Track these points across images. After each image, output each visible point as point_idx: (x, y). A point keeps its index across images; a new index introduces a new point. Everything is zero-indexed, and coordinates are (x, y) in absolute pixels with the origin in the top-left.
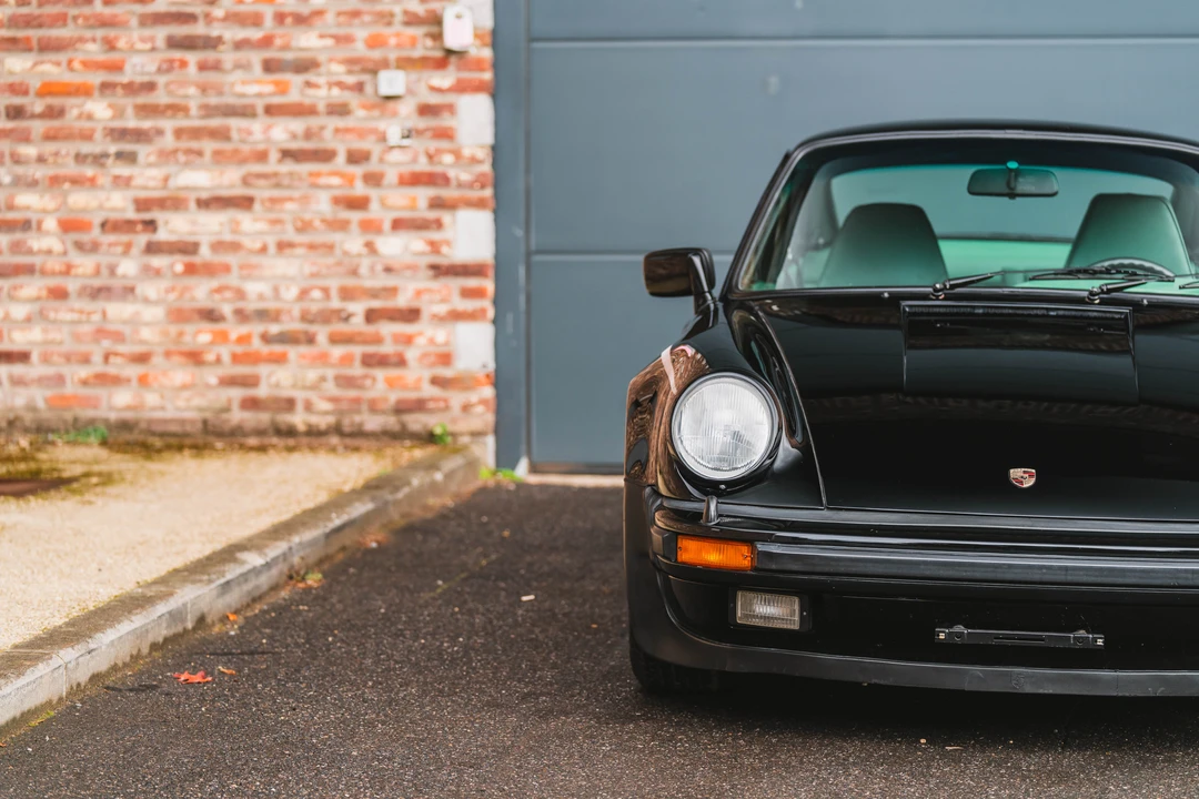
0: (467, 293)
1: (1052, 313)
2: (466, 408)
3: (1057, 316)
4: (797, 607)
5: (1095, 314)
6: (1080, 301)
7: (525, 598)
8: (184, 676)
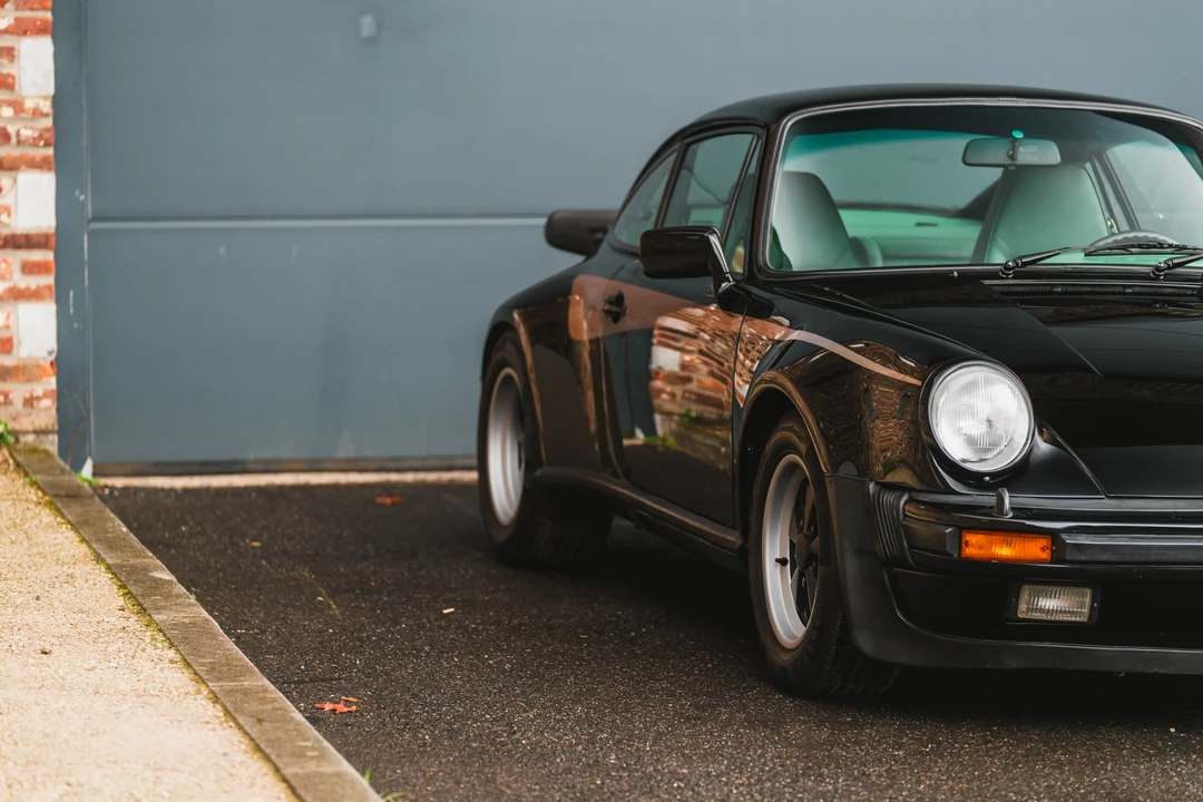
0: (28, 269)
1: (1128, 291)
3: (1133, 293)
4: (1088, 600)
5: (1169, 290)
6: (1145, 277)
7: (445, 611)
8: (328, 707)
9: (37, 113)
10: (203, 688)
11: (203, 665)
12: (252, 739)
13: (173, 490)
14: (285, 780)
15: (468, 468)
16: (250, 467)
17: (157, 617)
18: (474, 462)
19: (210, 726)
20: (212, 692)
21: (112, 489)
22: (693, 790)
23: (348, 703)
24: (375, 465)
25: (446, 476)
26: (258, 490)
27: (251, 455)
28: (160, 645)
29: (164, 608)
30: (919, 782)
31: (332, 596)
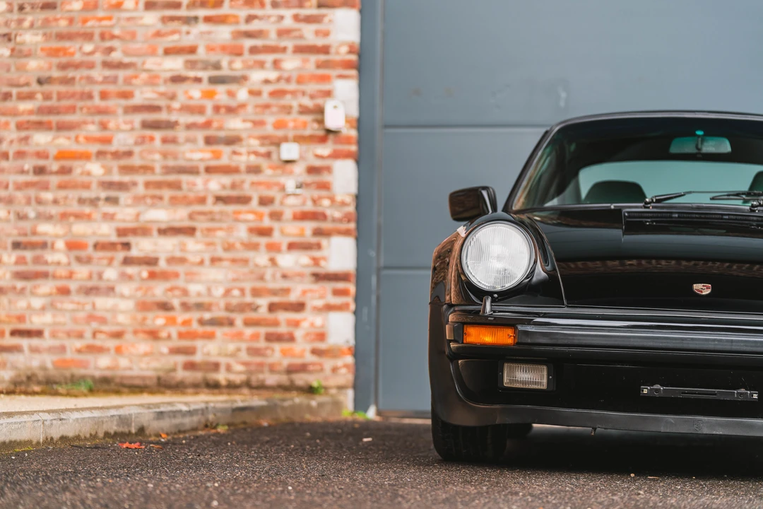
0: (337, 293)
1: (725, 217)
2: (335, 370)
3: (729, 219)
4: (545, 373)
9: (343, 204)
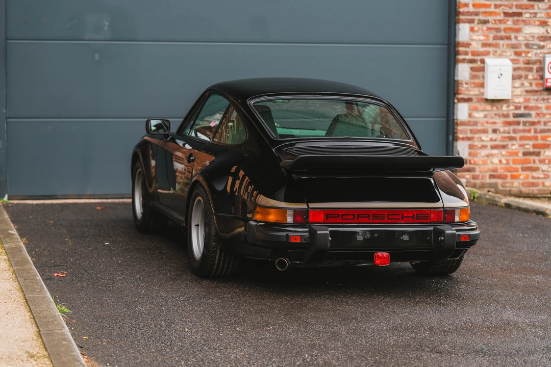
7: (106, 244)
8: (56, 274)
10: (11, 268)
11: (14, 261)
12: (20, 285)
13: (32, 204)
14: (26, 299)
15: (129, 198)
16: (58, 197)
17: (5, 245)
18: (131, 196)
19: (9, 281)
20: (14, 270)
21: (13, 203)
22: (166, 302)
23: (63, 274)
24: (99, 197)
25: (121, 200)
26: (60, 205)
27: (59, 194)
28: (3, 254)
29: (8, 242)
30: (240, 299)
31: (71, 238)
